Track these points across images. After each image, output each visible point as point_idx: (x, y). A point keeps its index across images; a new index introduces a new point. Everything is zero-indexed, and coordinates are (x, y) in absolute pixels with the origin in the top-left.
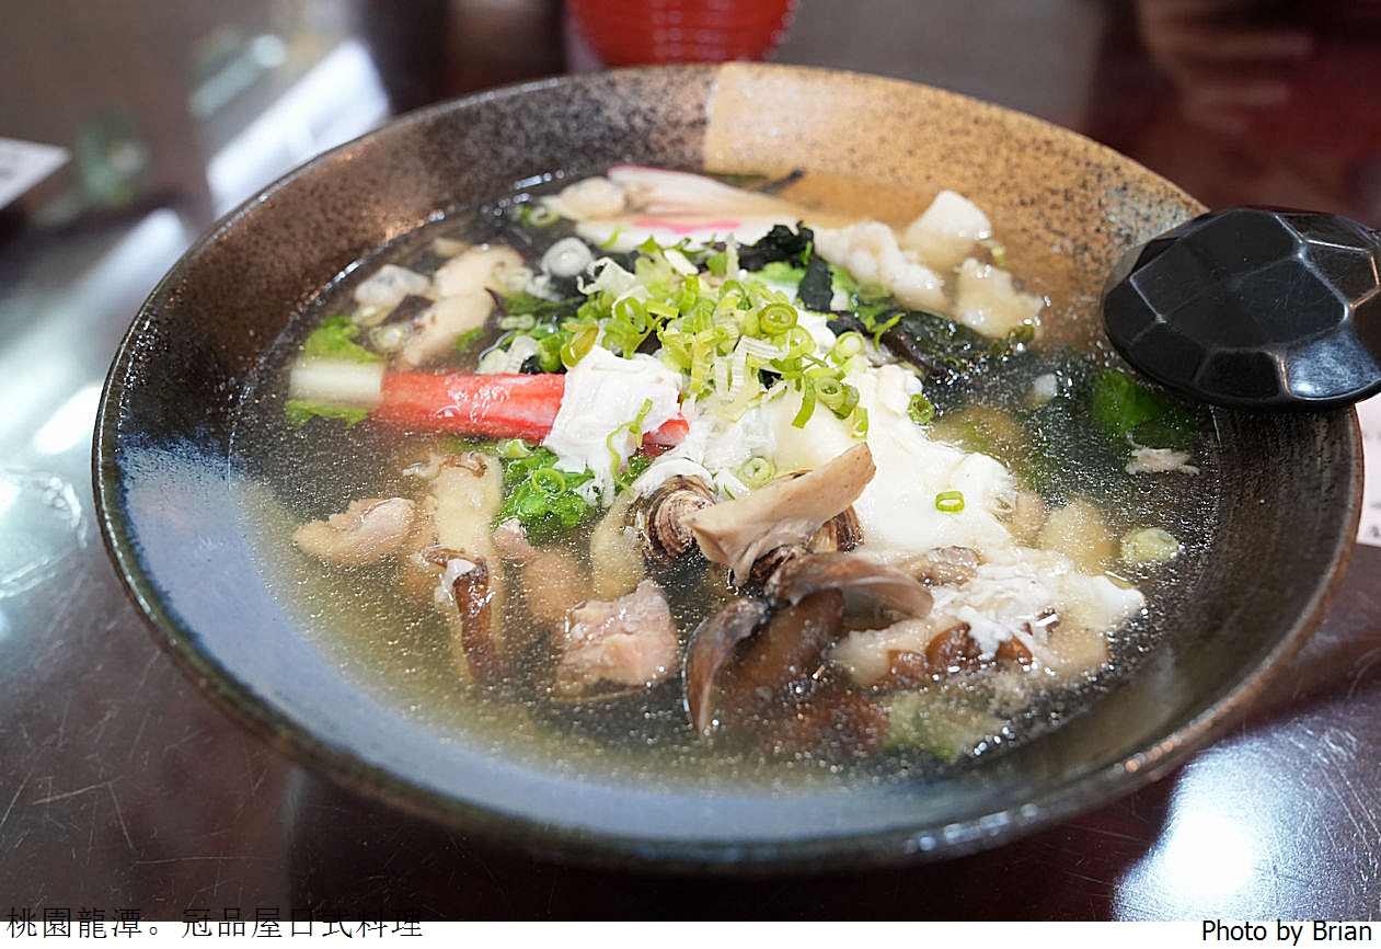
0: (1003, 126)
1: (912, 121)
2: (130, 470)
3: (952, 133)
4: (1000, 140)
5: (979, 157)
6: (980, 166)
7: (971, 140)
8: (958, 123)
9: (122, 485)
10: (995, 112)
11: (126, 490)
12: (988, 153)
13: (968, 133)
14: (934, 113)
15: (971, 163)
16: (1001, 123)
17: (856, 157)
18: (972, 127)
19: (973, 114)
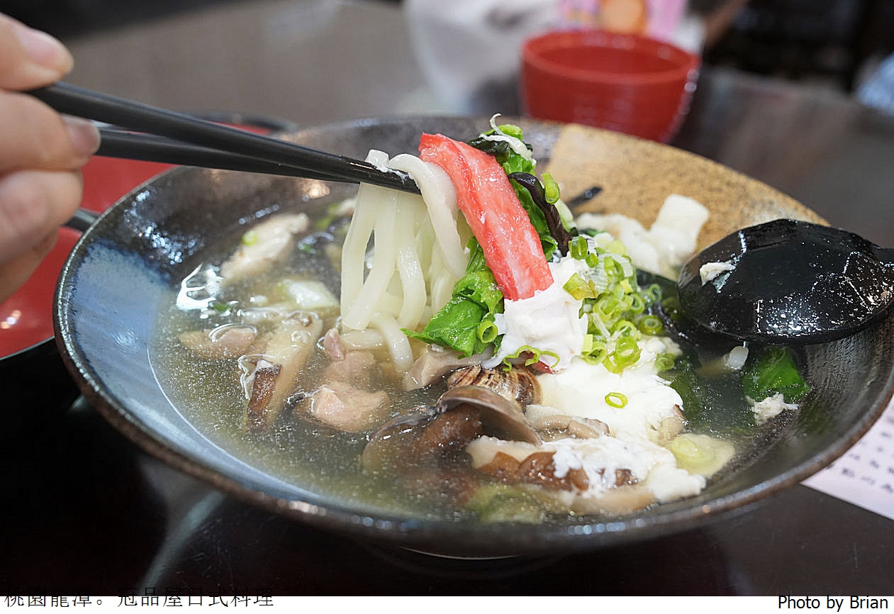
0: (745, 189)
1: (685, 179)
2: (93, 254)
3: (711, 190)
4: (740, 198)
5: (723, 208)
6: (723, 214)
7: (722, 196)
8: (716, 184)
9: (83, 258)
10: (742, 179)
11: (84, 262)
12: (731, 205)
13: (720, 190)
14: (701, 176)
15: (718, 211)
16: (744, 187)
17: (643, 198)
18: (725, 188)
19: (727, 179)
